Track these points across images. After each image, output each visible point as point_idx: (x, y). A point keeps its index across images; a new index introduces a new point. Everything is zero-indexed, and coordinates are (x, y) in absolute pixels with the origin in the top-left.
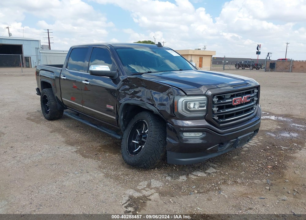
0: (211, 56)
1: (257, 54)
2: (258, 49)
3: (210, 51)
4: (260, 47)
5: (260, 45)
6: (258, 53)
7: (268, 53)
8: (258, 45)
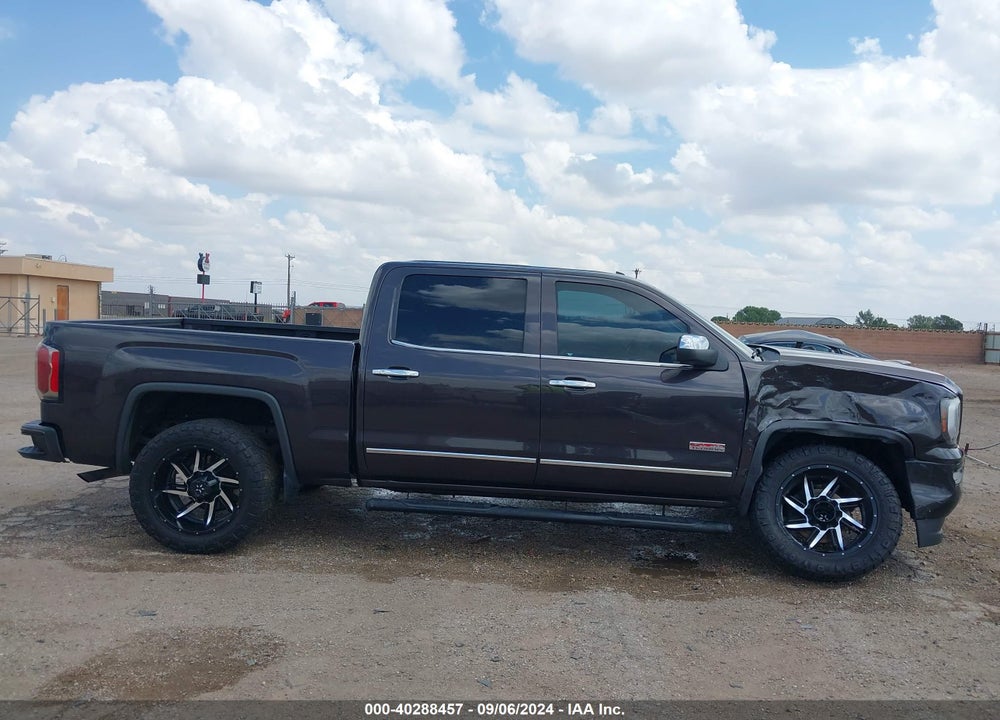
0: (98, 284)
1: (199, 282)
2: (200, 267)
3: (93, 267)
4: (207, 261)
5: (208, 255)
6: (203, 280)
7: (252, 283)
8: (201, 255)
